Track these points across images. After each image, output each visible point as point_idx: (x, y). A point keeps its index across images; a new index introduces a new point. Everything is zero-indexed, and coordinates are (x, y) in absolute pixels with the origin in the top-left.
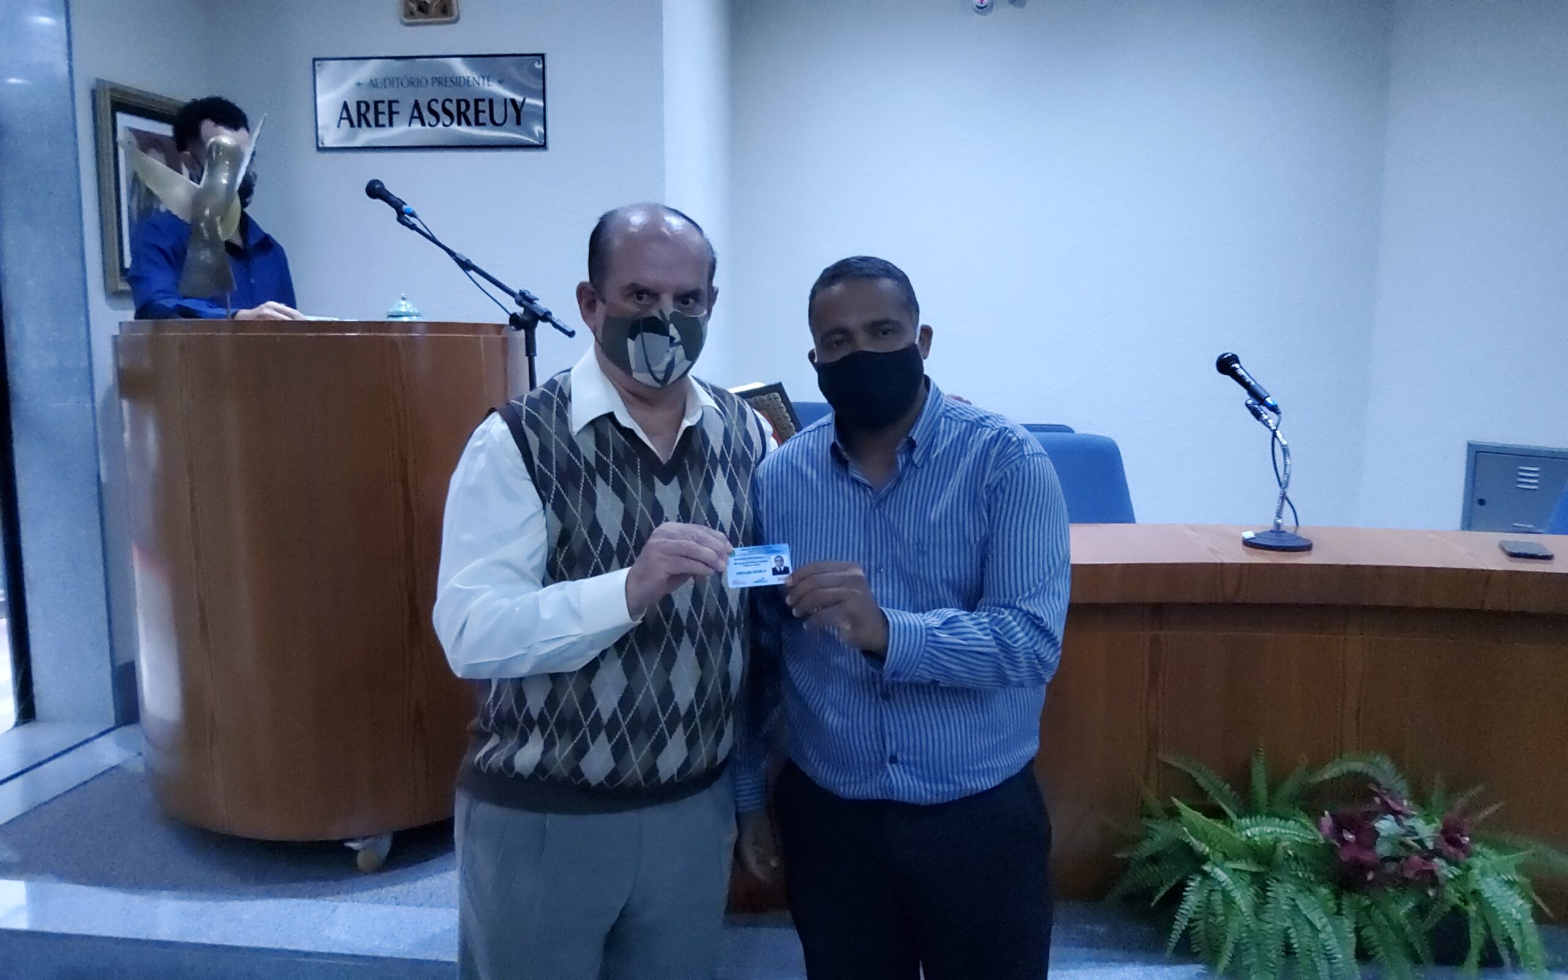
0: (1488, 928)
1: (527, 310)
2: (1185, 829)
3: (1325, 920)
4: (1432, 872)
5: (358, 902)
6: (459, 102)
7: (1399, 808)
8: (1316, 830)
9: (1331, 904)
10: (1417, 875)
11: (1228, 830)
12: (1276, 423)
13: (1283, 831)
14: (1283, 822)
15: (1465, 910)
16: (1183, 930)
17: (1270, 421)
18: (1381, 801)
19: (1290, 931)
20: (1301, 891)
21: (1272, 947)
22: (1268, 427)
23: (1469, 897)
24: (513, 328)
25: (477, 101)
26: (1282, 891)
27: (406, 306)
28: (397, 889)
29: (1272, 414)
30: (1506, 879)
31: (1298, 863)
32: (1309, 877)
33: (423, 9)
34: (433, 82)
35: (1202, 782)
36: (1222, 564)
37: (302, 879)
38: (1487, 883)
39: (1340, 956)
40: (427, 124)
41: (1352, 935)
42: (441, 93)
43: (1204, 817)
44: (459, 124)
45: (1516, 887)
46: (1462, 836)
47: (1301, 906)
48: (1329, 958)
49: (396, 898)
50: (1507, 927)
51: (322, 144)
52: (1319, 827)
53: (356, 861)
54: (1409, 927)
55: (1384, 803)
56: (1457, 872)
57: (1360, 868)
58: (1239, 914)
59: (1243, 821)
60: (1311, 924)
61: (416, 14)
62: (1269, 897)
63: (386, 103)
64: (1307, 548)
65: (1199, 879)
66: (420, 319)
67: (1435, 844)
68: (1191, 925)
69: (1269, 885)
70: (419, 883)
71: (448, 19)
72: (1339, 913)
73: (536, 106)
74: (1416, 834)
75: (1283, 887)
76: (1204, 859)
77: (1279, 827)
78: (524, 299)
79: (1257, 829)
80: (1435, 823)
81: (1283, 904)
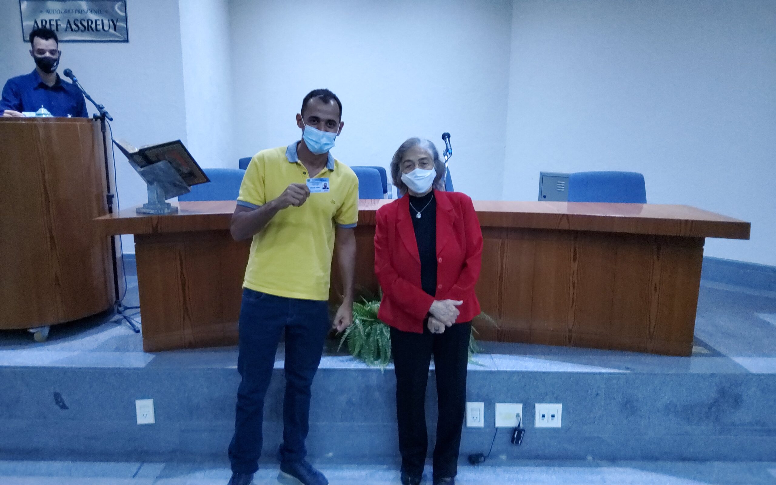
1: (101, 113)
6: (88, 20)
16: (343, 342)
19: (379, 340)
21: (373, 346)
24: (94, 120)
25: (96, 20)
34: (76, 12)
40: (74, 30)
42: (78, 16)
44: (88, 30)
47: (384, 331)
49: (48, 349)
53: (33, 338)
59: (368, 303)
63: (55, 21)
79: (371, 306)
81: (378, 331)
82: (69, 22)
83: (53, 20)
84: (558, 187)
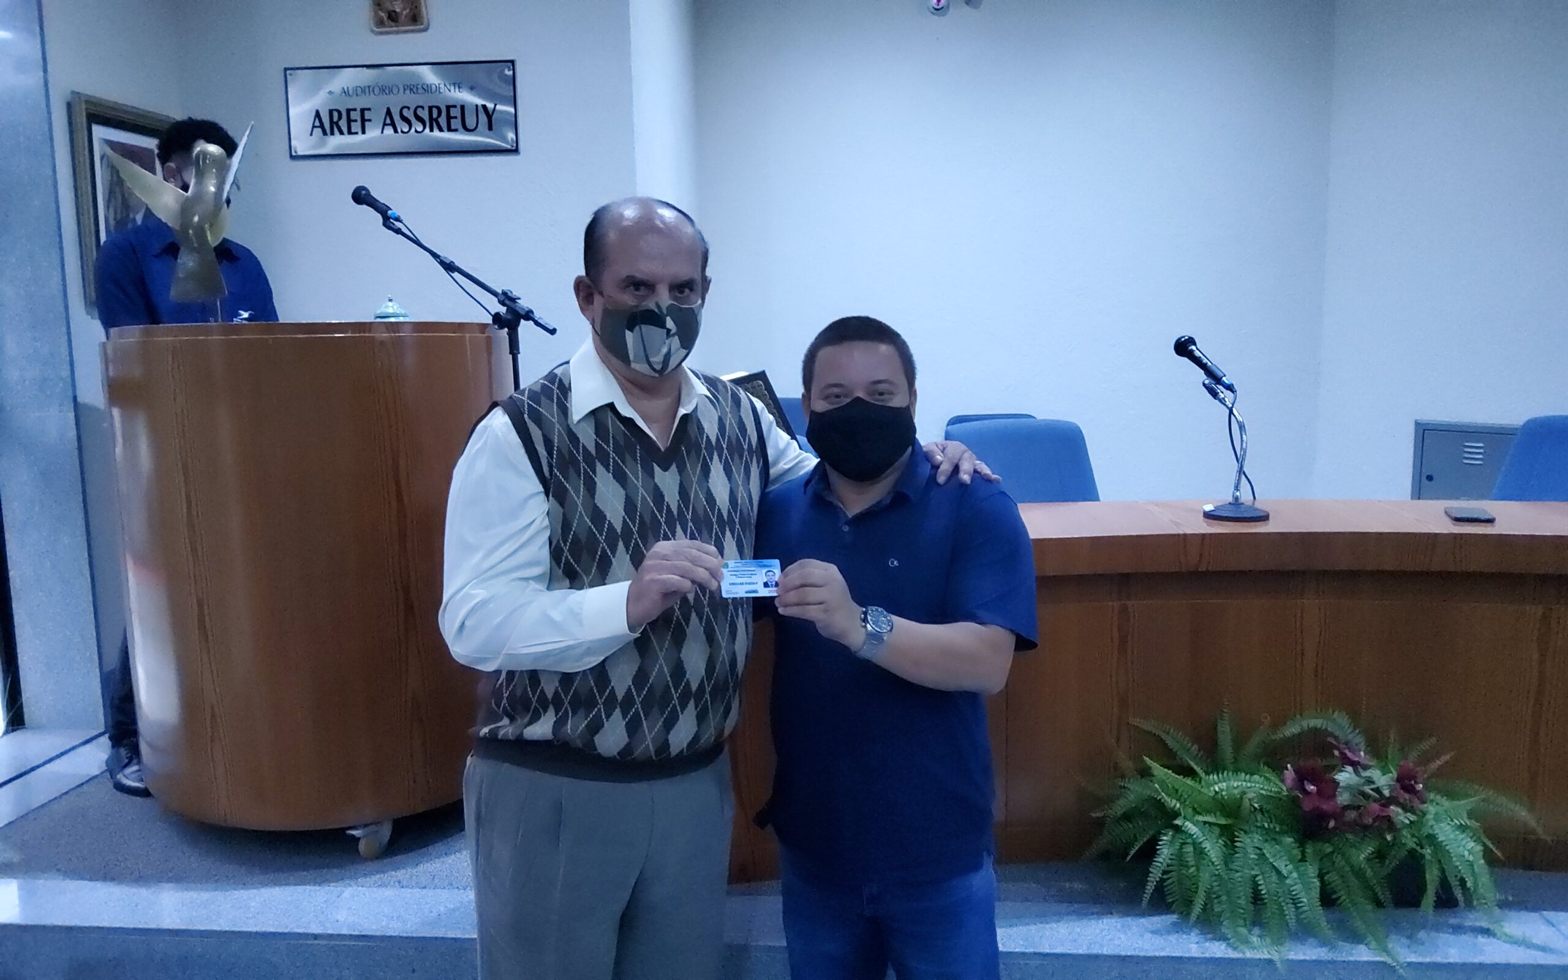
0: (1443, 871)
1: (510, 310)
2: (1156, 785)
3: (1290, 867)
4: (1388, 819)
5: (362, 886)
6: (430, 108)
7: (1357, 759)
8: (1280, 784)
9: (1297, 852)
10: (1374, 820)
11: (1197, 785)
12: (1232, 401)
13: (1249, 785)
14: (1248, 777)
15: (1421, 854)
16: (1157, 882)
17: (1226, 399)
18: (1340, 753)
19: (1257, 879)
20: (1267, 841)
21: (1242, 893)
22: (1225, 405)
23: (1424, 842)
24: (496, 327)
25: (448, 108)
26: (1249, 842)
27: (393, 307)
28: (401, 874)
29: (1229, 392)
30: (1459, 823)
31: (1263, 814)
32: (1275, 828)
33: (393, 17)
34: (404, 89)
35: (1170, 743)
36: (1185, 535)
37: (305, 867)
38: (1441, 828)
39: (1305, 900)
40: (399, 131)
41: (1315, 880)
42: (412, 100)
43: (1173, 774)
44: (432, 130)
45: (1468, 830)
46: (1416, 783)
47: (1268, 855)
48: (1295, 902)
49: (399, 882)
50: (1460, 868)
51: (296, 152)
52: (1283, 781)
53: (357, 850)
54: (1369, 870)
55: (1342, 754)
56: (1413, 818)
57: (1321, 817)
58: (1210, 864)
59: (1211, 777)
60: (1278, 872)
61: (386, 23)
62: (1236, 847)
63: (359, 110)
64: (1264, 518)
65: (1170, 833)
66: (407, 320)
67: (1390, 792)
68: (1165, 877)
69: (1238, 837)
70: (421, 868)
71: (417, 27)
72: (1303, 860)
73: (508, 113)
74: (1373, 783)
75: (1250, 838)
76: (1176, 814)
77: (1245, 781)
78: (506, 299)
79: (1224, 784)
80: (1391, 772)
81: (1251, 854)
82: (389, 112)
83: (355, 110)
84: (1467, 455)
